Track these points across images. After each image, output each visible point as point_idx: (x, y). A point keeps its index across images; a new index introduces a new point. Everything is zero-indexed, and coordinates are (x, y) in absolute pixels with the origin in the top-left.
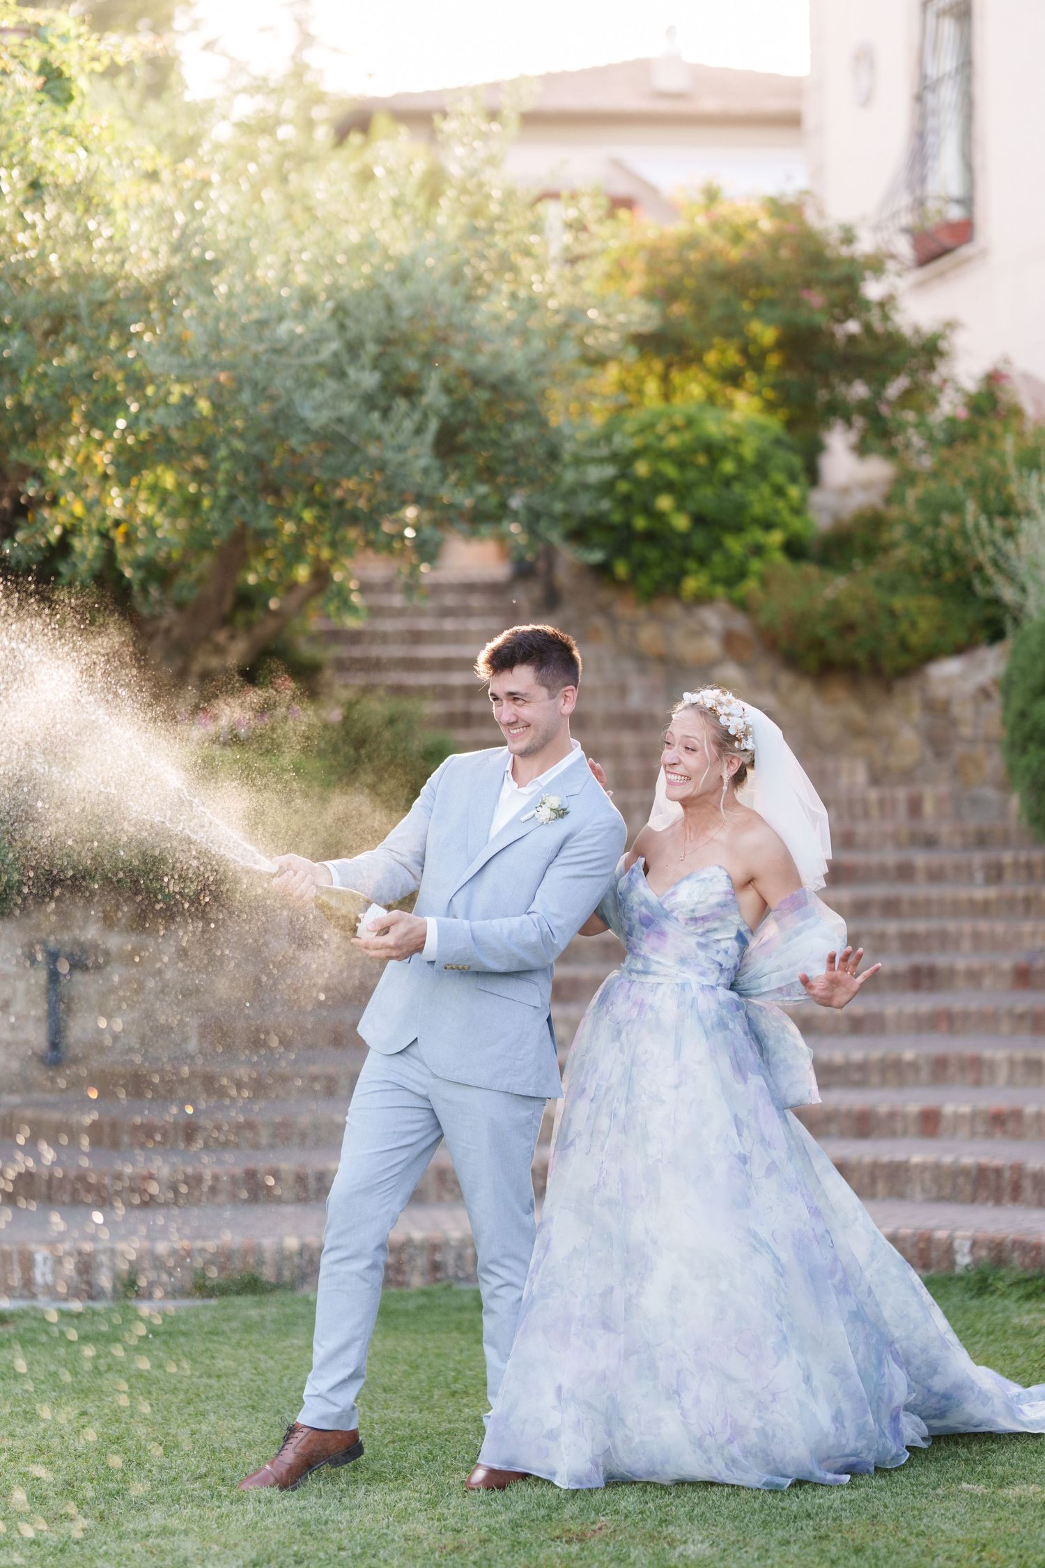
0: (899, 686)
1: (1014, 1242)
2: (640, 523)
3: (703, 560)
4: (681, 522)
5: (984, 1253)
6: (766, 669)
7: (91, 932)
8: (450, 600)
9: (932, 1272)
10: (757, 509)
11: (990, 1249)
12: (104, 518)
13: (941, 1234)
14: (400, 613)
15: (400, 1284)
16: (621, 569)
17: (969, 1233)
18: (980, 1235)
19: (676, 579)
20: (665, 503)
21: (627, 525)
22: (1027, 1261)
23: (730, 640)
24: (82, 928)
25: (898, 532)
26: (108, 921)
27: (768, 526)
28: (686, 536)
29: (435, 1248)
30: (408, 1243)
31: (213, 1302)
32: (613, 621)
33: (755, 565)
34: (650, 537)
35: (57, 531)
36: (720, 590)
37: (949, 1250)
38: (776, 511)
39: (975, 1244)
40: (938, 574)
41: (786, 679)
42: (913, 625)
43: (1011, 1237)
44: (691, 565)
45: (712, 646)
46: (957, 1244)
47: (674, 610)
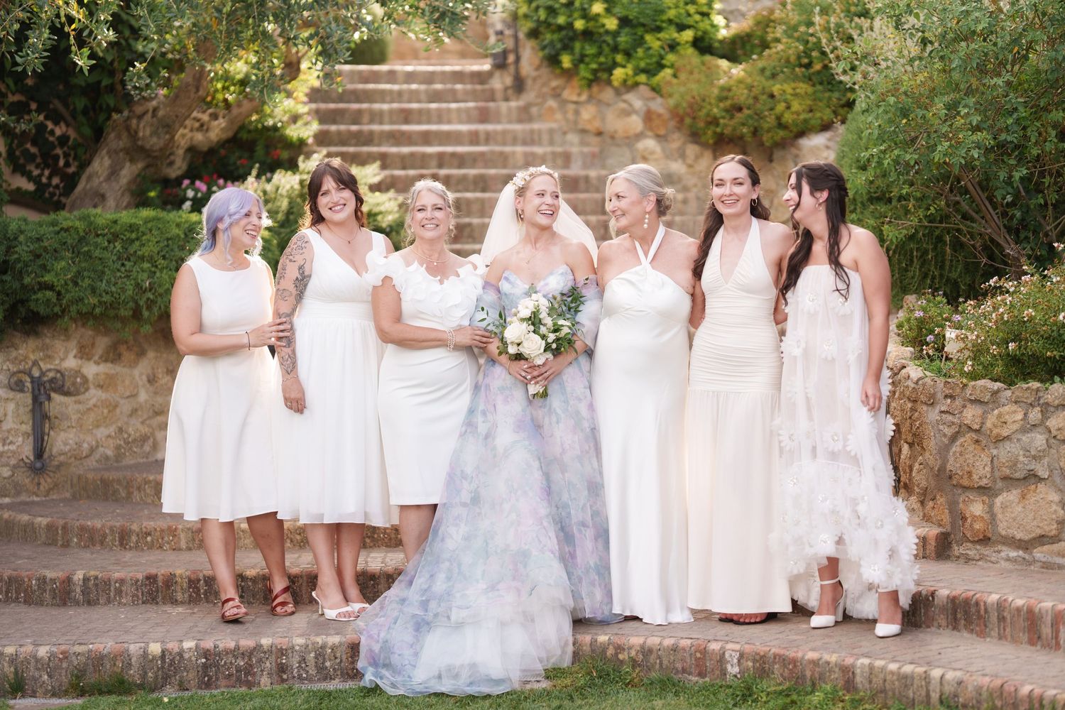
0: (778, 154)
1: (775, 656)
2: (579, 24)
3: (628, 54)
4: (611, 24)
5: (750, 664)
6: (677, 140)
7: (71, 363)
8: (439, 86)
9: (707, 679)
10: (672, 13)
11: (754, 661)
12: (58, 16)
13: (714, 646)
14: (399, 96)
15: (250, 685)
16: (566, 61)
17: (737, 647)
18: (748, 648)
19: (609, 70)
20: (598, 8)
21: (570, 26)
22: (786, 673)
23: (649, 117)
24: (62, 360)
25: (779, 31)
26: (84, 353)
27: (681, 27)
28: (615, 34)
29: (282, 652)
30: (259, 647)
31: (80, 701)
32: (564, 103)
33: (671, 57)
34: (587, 35)
35: (16, 26)
36: (642, 78)
37: (721, 660)
38: (689, 15)
39: (742, 656)
40: (808, 66)
41: (692, 150)
42: (788, 108)
43: (773, 650)
44: (619, 58)
45: (636, 123)
46: (727, 655)
47: (608, 94)
